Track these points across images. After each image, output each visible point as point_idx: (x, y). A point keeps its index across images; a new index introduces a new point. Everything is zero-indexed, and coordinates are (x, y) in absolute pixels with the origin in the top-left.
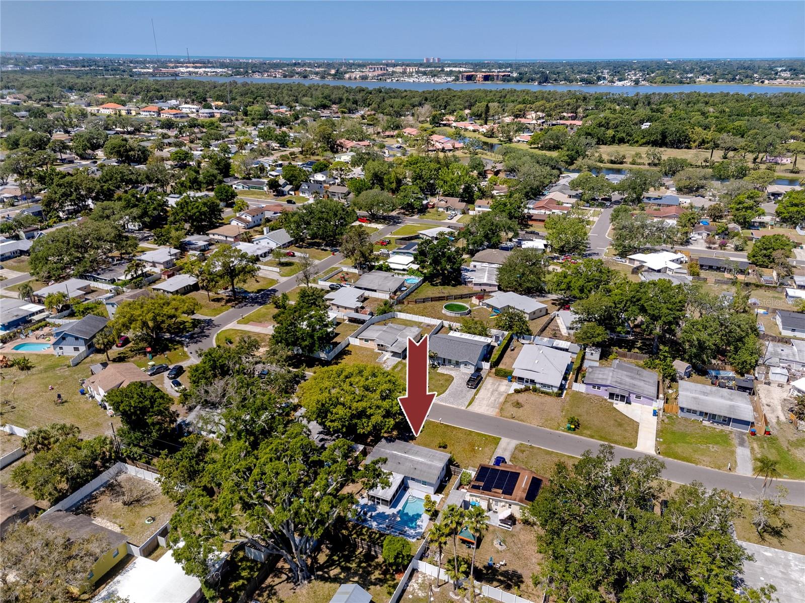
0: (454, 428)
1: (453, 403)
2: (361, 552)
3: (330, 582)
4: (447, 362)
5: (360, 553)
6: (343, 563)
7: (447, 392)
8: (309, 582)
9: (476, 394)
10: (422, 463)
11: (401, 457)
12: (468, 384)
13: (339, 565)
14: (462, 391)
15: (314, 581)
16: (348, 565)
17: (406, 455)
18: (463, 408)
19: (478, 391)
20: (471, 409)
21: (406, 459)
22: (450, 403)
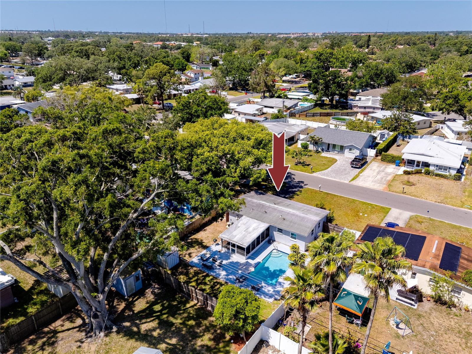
0: (335, 195)
1: (335, 178)
2: (195, 305)
5: (192, 306)
6: (165, 316)
7: (329, 169)
8: (106, 335)
11: (269, 207)
12: (352, 163)
13: (158, 317)
14: (345, 170)
15: (114, 335)
16: (171, 319)
17: (276, 206)
18: (346, 182)
19: (363, 171)
20: (354, 183)
21: (275, 209)
22: (332, 177)
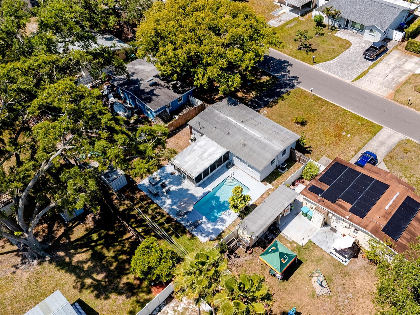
0: (326, 103)
1: (337, 74)
3: (66, 272)
4: (349, 26)
5: (127, 239)
7: (336, 59)
8: (39, 264)
9: (371, 68)
10: (257, 140)
11: (235, 126)
12: (365, 54)
13: (92, 248)
14: (354, 61)
15: (46, 264)
17: (242, 125)
18: (348, 81)
19: (375, 65)
20: (358, 84)
21: (239, 129)
22: (334, 72)
